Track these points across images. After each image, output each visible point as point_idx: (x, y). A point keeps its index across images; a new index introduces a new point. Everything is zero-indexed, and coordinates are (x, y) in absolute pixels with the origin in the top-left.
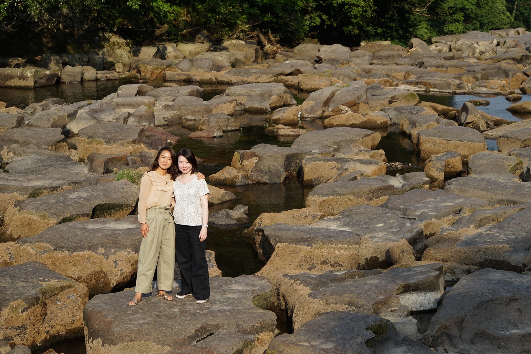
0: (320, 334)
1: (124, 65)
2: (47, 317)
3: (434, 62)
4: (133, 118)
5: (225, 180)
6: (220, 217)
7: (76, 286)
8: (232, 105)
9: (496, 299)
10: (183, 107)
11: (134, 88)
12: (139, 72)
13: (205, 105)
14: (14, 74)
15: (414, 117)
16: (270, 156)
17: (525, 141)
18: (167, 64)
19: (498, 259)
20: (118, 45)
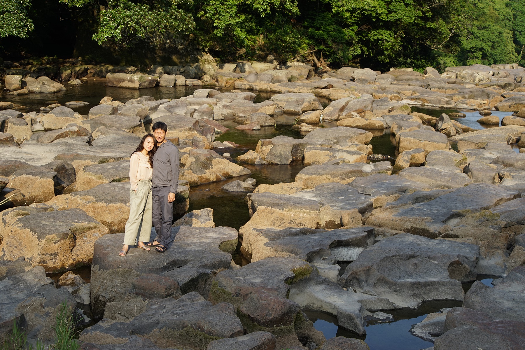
0: (255, 271)
1: (210, 76)
2: (75, 248)
3: (437, 85)
4: (197, 113)
5: (248, 160)
6: (232, 186)
7: (100, 227)
8: (273, 107)
9: (399, 255)
10: (237, 107)
11: (206, 91)
12: (217, 81)
13: (253, 106)
14: (125, 78)
15: (402, 123)
16: (281, 144)
17: (478, 144)
18: (238, 77)
19: (421, 227)
20: (208, 61)
